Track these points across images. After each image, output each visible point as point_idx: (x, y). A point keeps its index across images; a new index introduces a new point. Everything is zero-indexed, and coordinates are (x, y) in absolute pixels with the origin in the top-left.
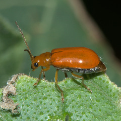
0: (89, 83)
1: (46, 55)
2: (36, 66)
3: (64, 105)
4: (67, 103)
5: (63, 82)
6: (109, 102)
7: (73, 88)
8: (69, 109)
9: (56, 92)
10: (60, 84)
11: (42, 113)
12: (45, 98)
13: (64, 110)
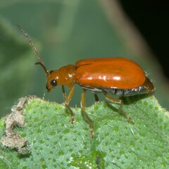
0: (129, 109)
1: (68, 69)
2: (54, 84)
3: (94, 141)
4: (99, 139)
5: (92, 108)
6: (159, 137)
7: (107, 117)
8: (101, 147)
9: (82, 123)
10: (89, 111)
11: (61, 153)
12: (67, 131)
13: (93, 149)
